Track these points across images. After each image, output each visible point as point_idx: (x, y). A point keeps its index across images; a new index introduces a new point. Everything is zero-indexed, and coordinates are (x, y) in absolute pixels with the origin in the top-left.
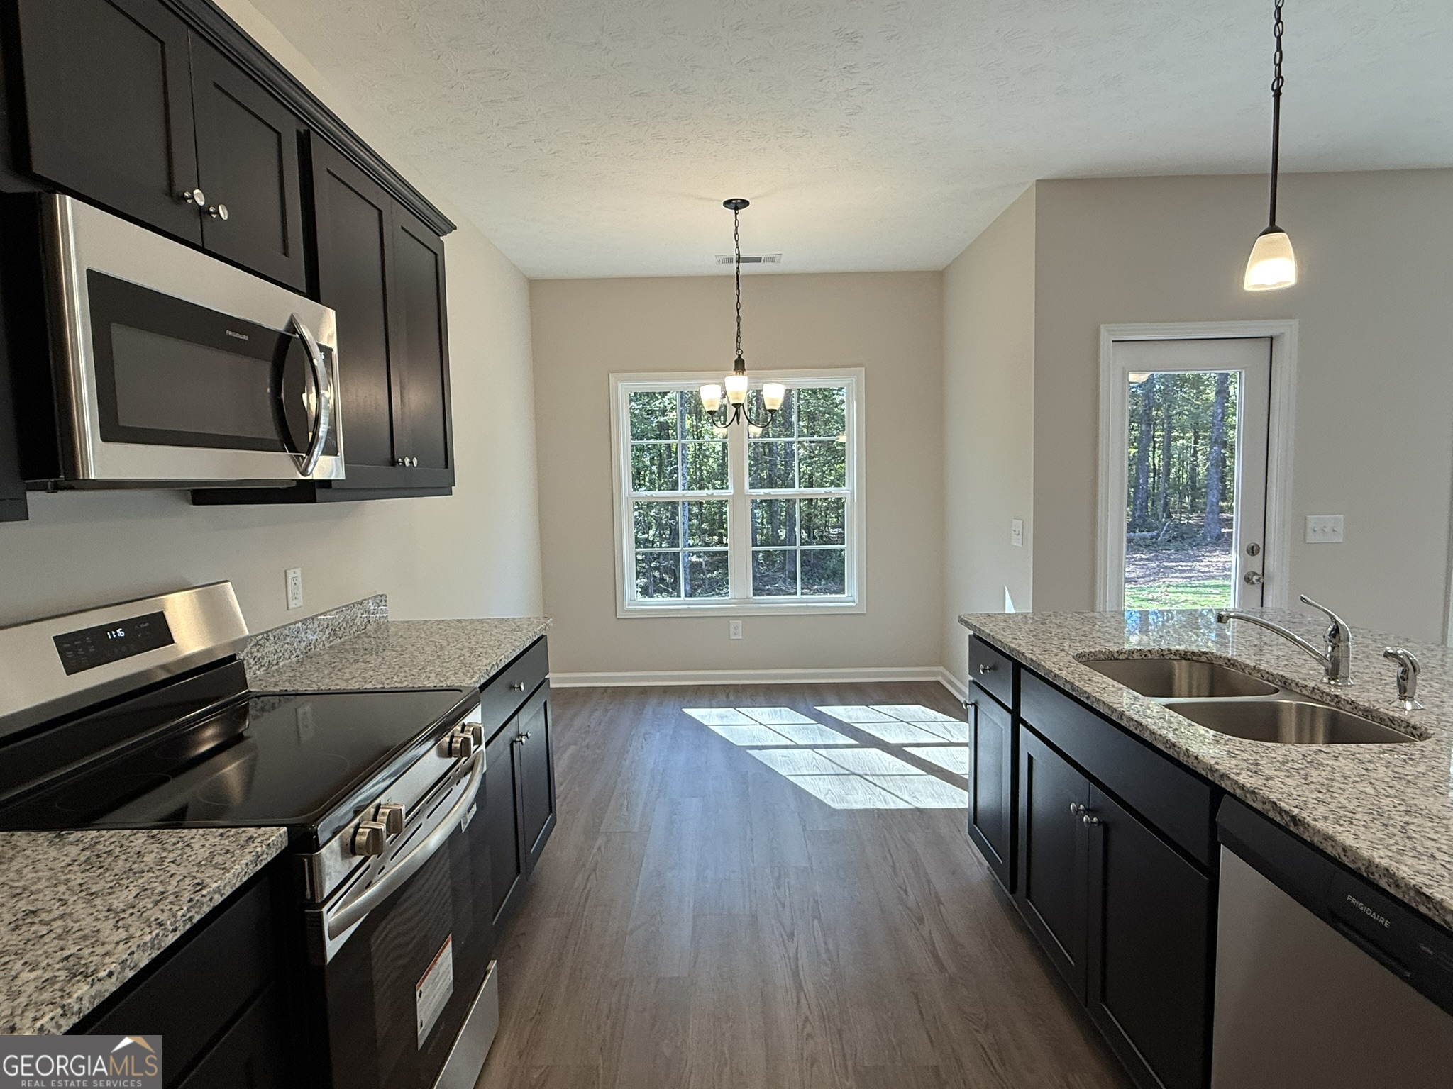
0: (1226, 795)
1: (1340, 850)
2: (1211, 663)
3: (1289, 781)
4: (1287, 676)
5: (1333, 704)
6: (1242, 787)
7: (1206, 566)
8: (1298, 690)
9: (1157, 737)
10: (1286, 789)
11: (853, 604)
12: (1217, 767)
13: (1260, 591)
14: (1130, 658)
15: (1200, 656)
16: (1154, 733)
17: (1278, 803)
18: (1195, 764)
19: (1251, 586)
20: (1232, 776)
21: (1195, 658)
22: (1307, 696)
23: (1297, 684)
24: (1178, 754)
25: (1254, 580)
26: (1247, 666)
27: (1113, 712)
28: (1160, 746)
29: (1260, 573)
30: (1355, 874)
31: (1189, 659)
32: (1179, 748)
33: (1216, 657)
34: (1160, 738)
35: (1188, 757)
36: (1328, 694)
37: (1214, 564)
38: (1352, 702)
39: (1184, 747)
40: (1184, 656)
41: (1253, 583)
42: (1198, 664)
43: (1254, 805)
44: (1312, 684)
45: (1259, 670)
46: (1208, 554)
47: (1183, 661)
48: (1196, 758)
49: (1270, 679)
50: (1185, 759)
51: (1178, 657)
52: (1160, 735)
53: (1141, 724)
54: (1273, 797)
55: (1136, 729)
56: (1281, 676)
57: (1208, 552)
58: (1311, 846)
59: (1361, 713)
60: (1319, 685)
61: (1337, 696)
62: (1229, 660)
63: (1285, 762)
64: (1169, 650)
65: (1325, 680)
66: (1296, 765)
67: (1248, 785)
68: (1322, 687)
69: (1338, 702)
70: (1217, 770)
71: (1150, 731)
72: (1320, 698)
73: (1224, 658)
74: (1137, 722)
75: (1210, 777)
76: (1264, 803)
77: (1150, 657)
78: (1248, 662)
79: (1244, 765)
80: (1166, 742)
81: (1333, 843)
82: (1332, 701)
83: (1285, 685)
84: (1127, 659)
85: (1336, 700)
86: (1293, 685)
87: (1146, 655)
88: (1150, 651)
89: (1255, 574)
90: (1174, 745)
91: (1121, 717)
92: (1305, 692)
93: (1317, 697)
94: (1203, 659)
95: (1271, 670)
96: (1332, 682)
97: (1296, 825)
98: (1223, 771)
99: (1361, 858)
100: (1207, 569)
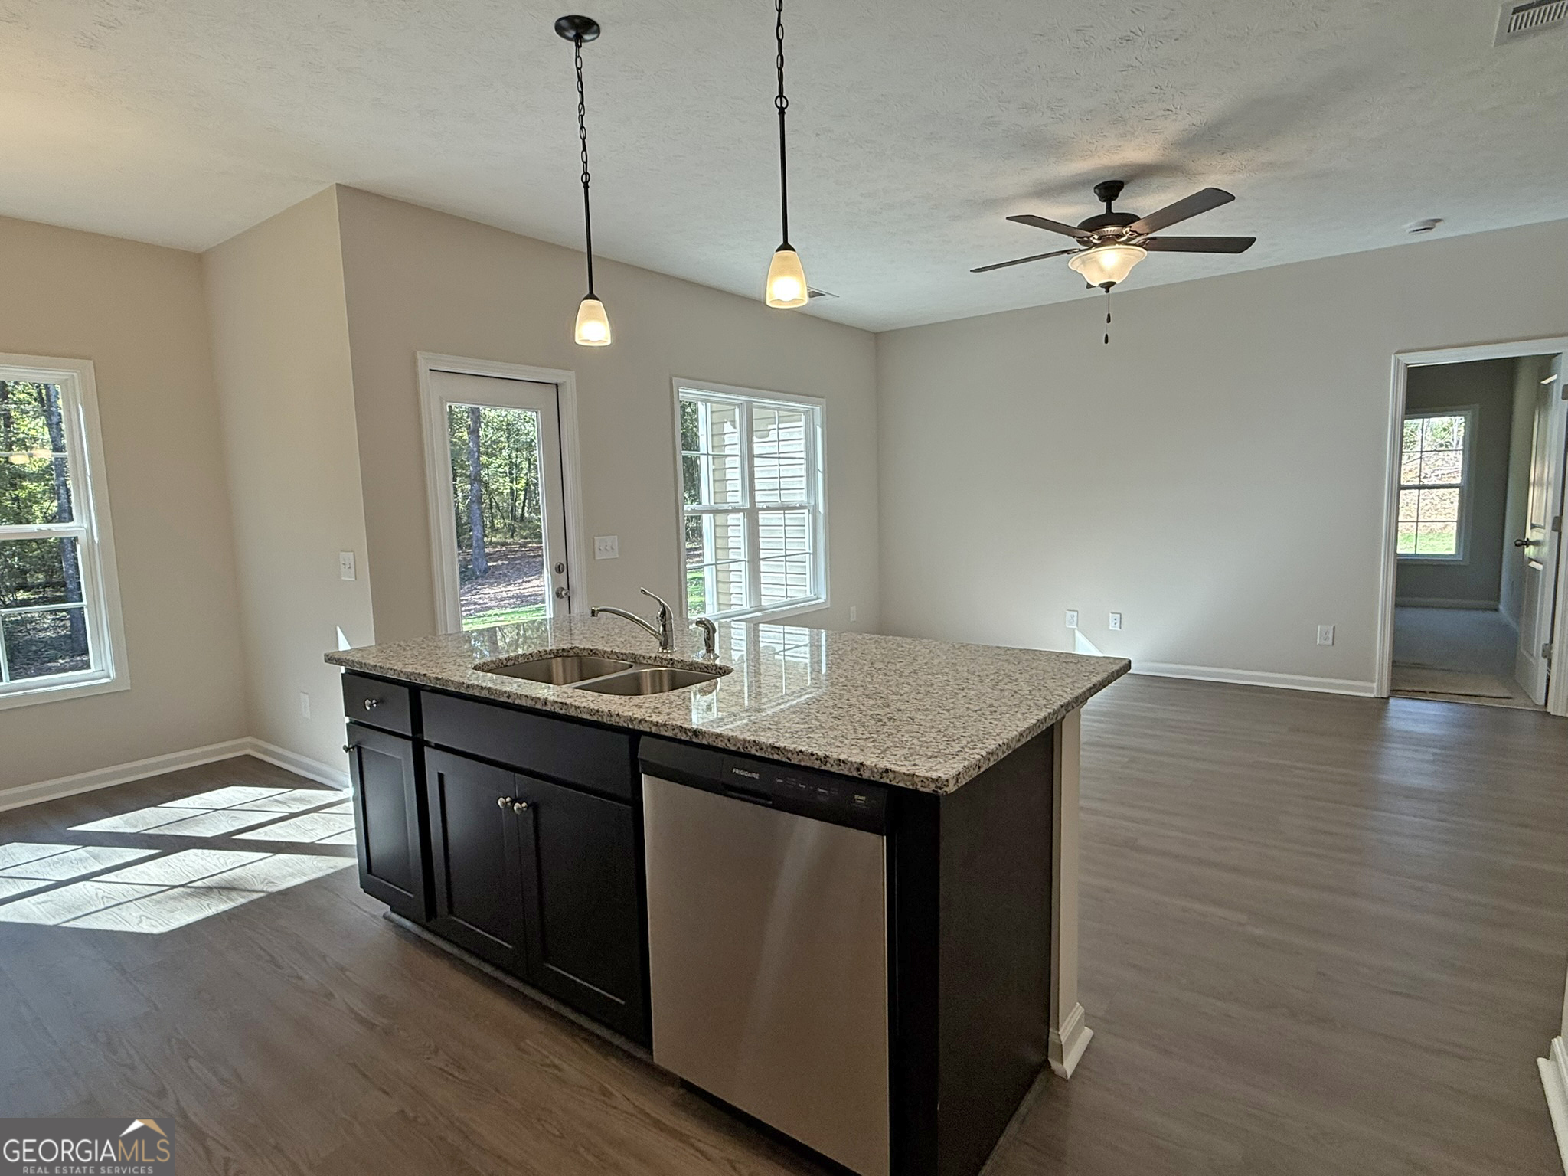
0: (643, 738)
1: (726, 741)
2: (577, 656)
3: (681, 713)
4: (636, 653)
5: (669, 666)
6: (656, 724)
7: (480, 598)
8: (645, 662)
9: (582, 709)
10: (682, 717)
11: (108, 680)
12: (635, 716)
13: (567, 602)
14: (517, 663)
15: (569, 651)
16: (579, 707)
17: (683, 726)
18: (617, 720)
19: (562, 600)
20: (647, 719)
21: (565, 654)
22: (652, 665)
23: (644, 657)
24: (602, 717)
25: (563, 594)
26: (605, 652)
27: (536, 702)
28: (585, 716)
29: (566, 587)
30: (737, 754)
31: (560, 656)
32: (602, 712)
33: (581, 650)
34: (585, 710)
35: (611, 716)
36: (665, 659)
37: (486, 596)
38: (682, 661)
39: (606, 710)
40: (556, 654)
41: (562, 597)
42: (569, 659)
43: (666, 734)
44: (654, 655)
45: (616, 653)
46: (479, 587)
47: (558, 658)
48: (618, 715)
49: (624, 658)
50: (609, 719)
51: (552, 656)
52: (585, 707)
53: (566, 704)
54: (679, 723)
55: (561, 709)
56: (632, 654)
57: (479, 585)
58: (709, 747)
59: (688, 668)
60: (658, 655)
61: (671, 659)
62: (591, 651)
63: (671, 703)
64: (545, 651)
65: (660, 650)
66: (678, 703)
67: (660, 721)
68: (661, 655)
69: (673, 664)
70: (635, 718)
71: (575, 706)
72: (660, 664)
73: (588, 649)
74: (561, 703)
75: (631, 726)
76: (673, 730)
77: (531, 659)
78: (605, 649)
79: (650, 711)
80: (590, 711)
81: (721, 738)
82: (669, 663)
83: (636, 660)
84: (514, 664)
85: (671, 662)
86: (641, 658)
87: (528, 659)
88: (531, 654)
89: (563, 589)
90: (598, 711)
91: (546, 703)
92: (649, 662)
93: (659, 664)
94: (571, 653)
95: (623, 651)
96: (665, 651)
97: (697, 736)
98: (640, 718)
99: (739, 740)
100: (481, 602)
